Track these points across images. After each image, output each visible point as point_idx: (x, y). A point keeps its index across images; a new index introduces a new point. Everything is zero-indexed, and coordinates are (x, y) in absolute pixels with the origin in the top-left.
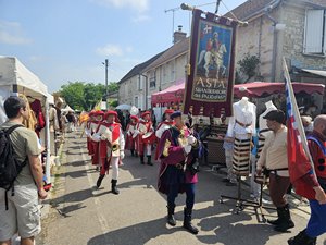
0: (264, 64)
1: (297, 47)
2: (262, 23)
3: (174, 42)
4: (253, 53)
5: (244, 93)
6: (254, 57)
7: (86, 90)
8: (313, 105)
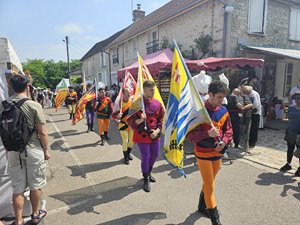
0: (216, 42)
1: (243, 27)
2: (214, 5)
3: (134, 20)
4: (207, 32)
5: (202, 68)
6: (208, 35)
7: (46, 68)
8: (255, 77)
